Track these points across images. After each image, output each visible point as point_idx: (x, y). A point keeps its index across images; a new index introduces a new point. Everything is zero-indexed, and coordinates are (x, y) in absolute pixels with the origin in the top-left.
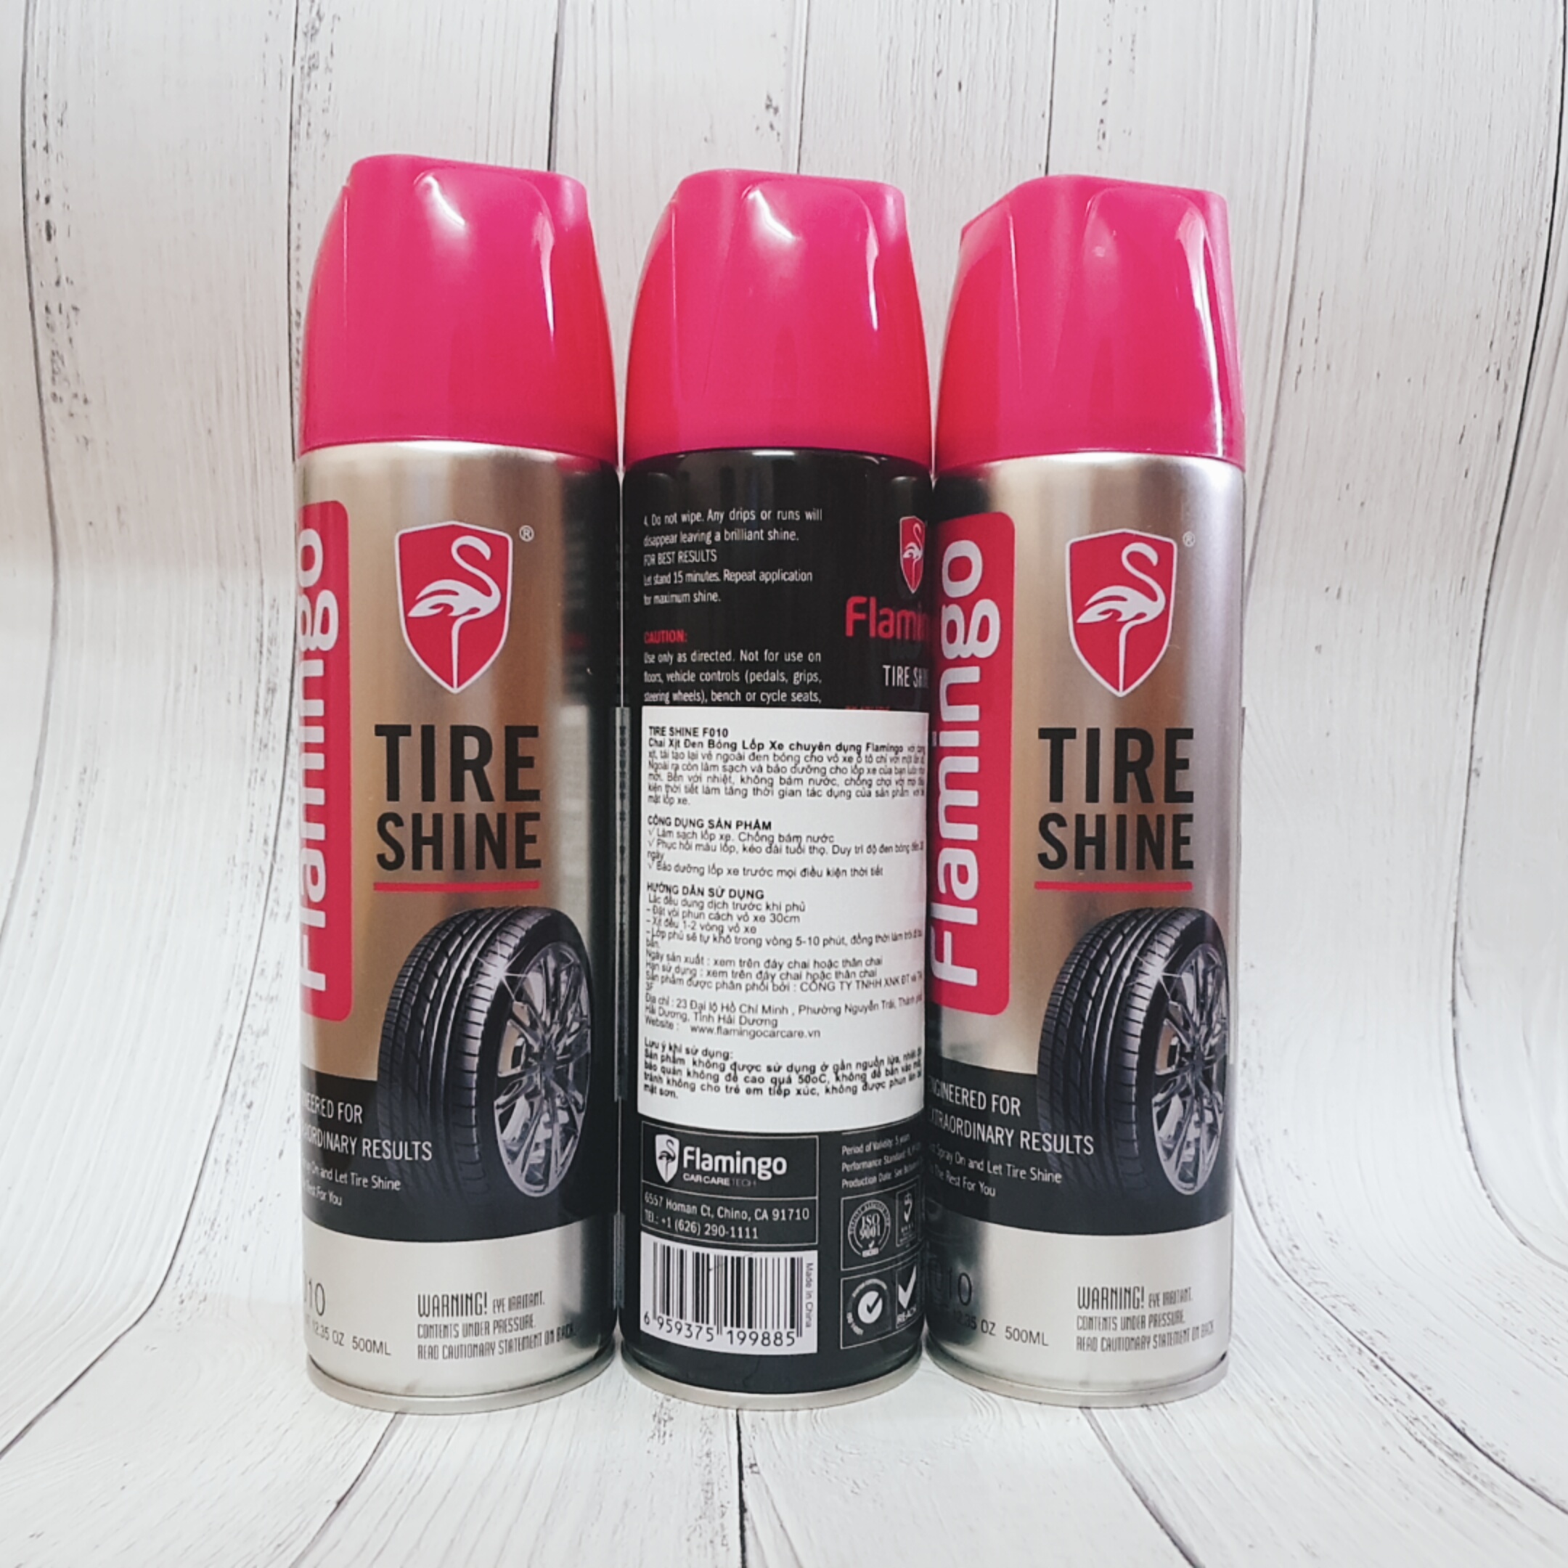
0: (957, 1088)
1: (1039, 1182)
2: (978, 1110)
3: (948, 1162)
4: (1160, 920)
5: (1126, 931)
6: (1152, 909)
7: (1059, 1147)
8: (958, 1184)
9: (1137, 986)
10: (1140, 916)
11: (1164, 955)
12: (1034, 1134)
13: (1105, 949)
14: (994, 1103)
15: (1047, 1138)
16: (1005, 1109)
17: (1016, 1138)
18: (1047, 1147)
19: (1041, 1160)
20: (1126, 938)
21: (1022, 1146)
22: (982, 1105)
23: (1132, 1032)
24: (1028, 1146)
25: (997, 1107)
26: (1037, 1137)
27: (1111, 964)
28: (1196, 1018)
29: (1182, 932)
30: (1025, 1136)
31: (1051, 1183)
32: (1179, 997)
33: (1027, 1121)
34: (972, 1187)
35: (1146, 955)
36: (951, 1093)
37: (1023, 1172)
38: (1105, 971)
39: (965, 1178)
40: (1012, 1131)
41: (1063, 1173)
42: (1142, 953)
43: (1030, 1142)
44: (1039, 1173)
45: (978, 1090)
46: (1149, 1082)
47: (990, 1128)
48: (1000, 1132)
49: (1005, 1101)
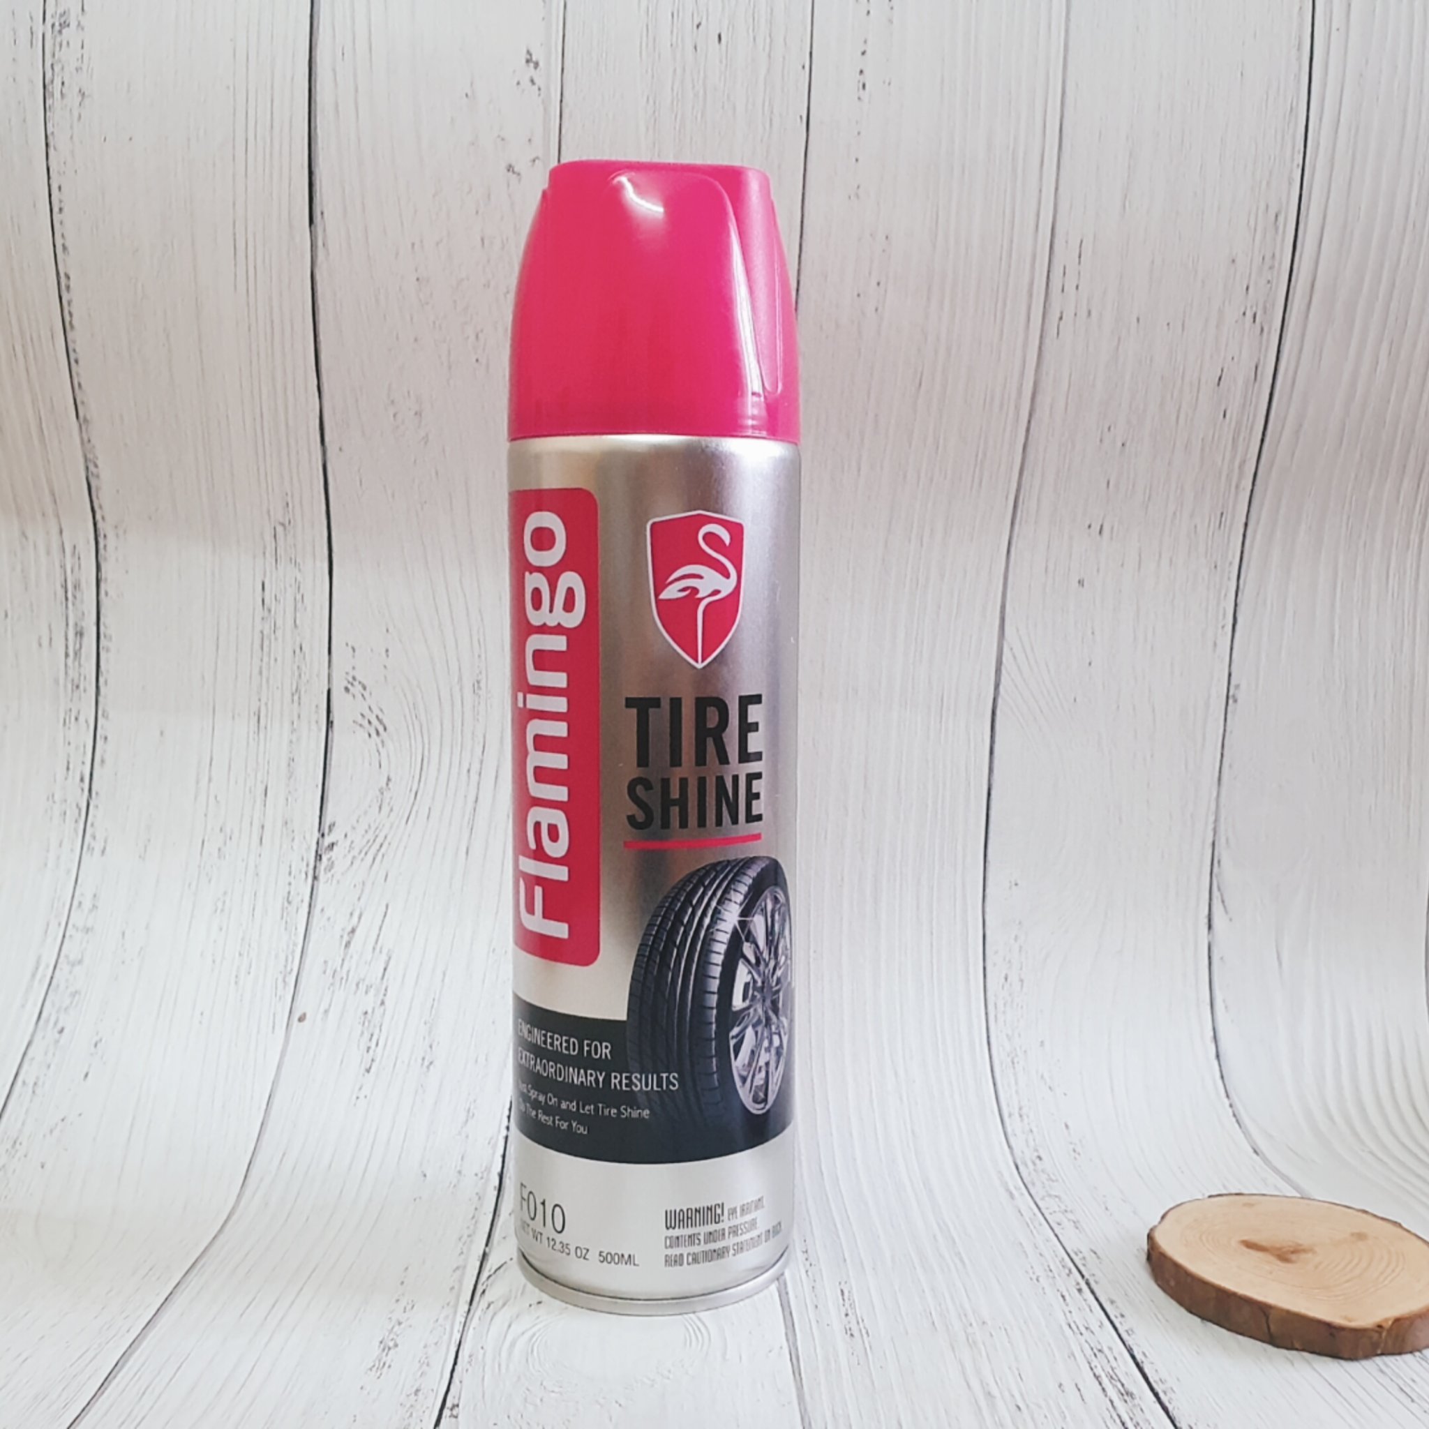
0: (549, 1034)
1: (629, 1119)
2: (569, 1055)
3: (541, 1102)
4: (735, 871)
5: (706, 883)
6: (729, 861)
7: (647, 1085)
8: (550, 1123)
9: (715, 932)
10: (718, 868)
11: (739, 901)
12: (624, 1075)
13: (688, 900)
14: (586, 1048)
15: (636, 1077)
16: (596, 1054)
17: (607, 1080)
18: (636, 1086)
19: (630, 1099)
20: (706, 889)
21: (613, 1087)
22: (574, 1050)
23: (712, 974)
24: (618, 1087)
25: (589, 1052)
26: (626, 1078)
27: (693, 914)
28: (766, 955)
29: (754, 879)
30: (616, 1077)
31: (641, 1119)
32: (751, 939)
33: (617, 1063)
34: (565, 1126)
35: (724, 903)
36: (543, 1038)
37: (614, 1111)
38: (688, 922)
39: (557, 1118)
40: (604, 1074)
41: (651, 1110)
42: (719, 903)
43: (620, 1082)
44: (629, 1110)
45: (571, 1036)
46: (728, 1017)
47: (582, 1071)
48: (591, 1075)
49: (596, 1046)
